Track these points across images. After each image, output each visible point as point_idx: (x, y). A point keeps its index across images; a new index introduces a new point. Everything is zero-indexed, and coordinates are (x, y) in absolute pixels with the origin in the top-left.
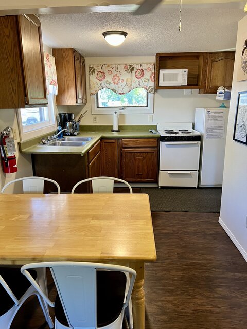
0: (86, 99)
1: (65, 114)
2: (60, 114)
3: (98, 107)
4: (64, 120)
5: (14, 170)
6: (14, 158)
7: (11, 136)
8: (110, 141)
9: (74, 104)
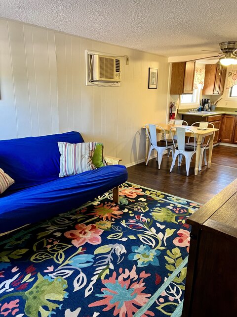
0: (223, 91)
1: (205, 99)
2: (203, 99)
3: (230, 96)
4: (204, 102)
5: (173, 119)
6: (174, 114)
7: (175, 105)
8: (230, 117)
9: (212, 94)
